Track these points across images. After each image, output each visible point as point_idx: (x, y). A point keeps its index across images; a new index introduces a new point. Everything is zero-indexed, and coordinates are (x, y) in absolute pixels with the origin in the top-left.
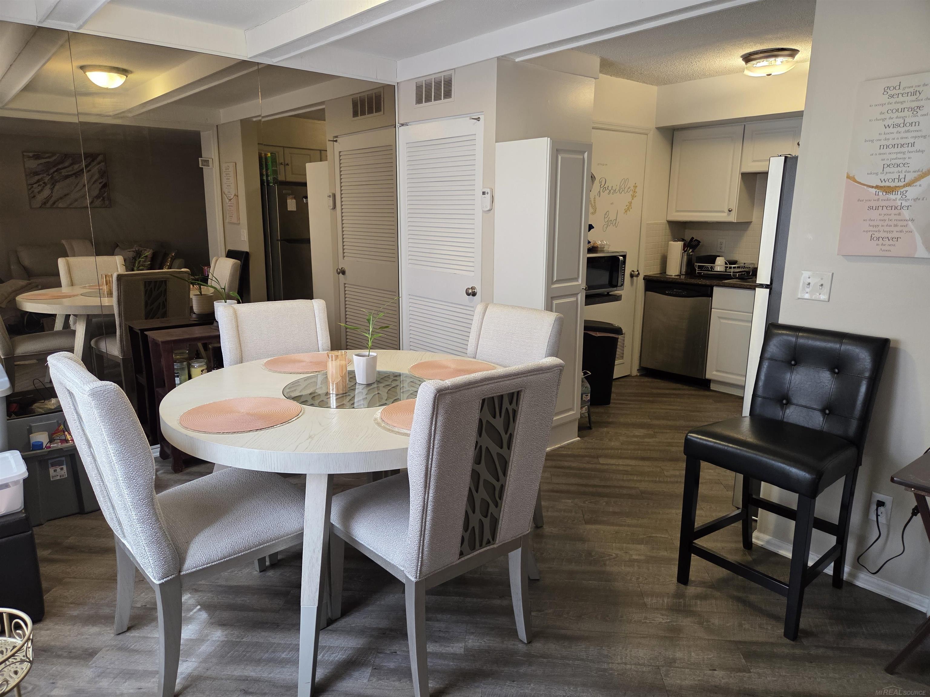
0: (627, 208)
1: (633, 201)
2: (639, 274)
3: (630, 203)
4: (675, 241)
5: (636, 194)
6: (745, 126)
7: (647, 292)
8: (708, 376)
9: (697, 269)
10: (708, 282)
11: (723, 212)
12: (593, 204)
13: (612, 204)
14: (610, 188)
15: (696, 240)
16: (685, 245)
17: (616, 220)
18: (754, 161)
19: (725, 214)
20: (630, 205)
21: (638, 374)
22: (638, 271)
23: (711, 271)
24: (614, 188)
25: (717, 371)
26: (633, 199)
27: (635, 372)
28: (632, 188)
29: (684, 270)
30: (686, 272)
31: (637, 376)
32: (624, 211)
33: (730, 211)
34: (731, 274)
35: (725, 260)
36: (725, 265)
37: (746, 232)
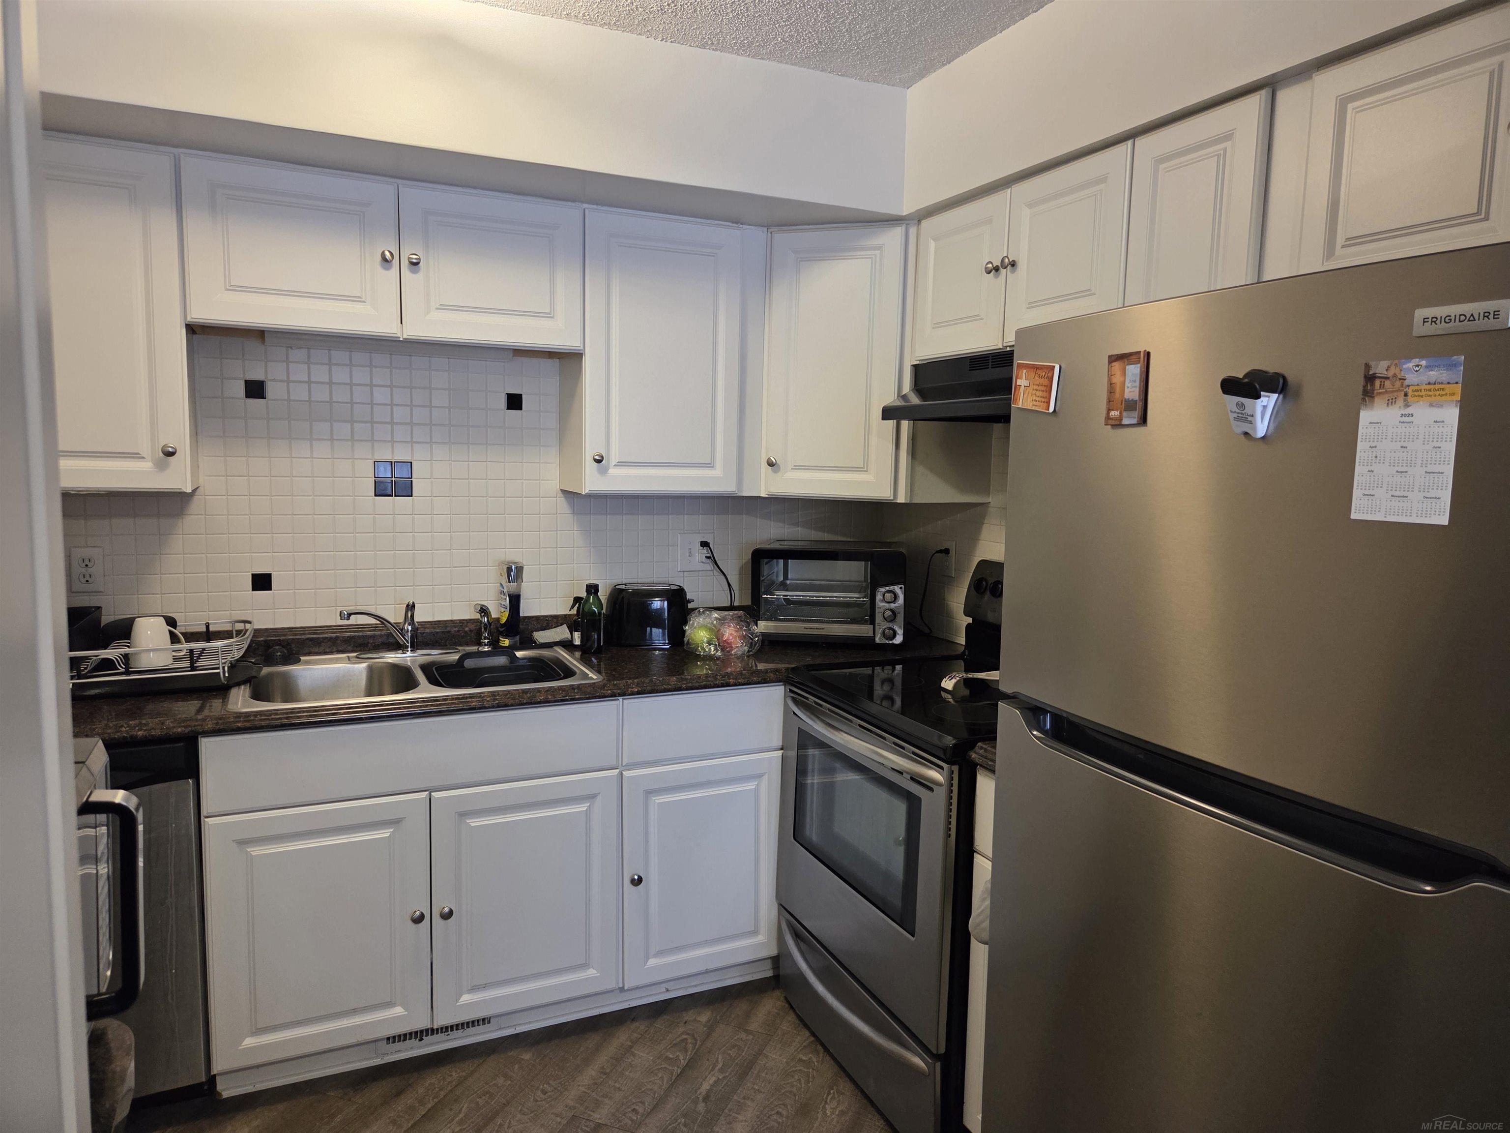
6: (177, 157)
10: (174, 727)
18: (233, 289)
19: (151, 466)
25: (259, 1031)
33: (169, 455)
34: (219, 673)
35: (168, 625)
36: (173, 642)
37: (181, 521)
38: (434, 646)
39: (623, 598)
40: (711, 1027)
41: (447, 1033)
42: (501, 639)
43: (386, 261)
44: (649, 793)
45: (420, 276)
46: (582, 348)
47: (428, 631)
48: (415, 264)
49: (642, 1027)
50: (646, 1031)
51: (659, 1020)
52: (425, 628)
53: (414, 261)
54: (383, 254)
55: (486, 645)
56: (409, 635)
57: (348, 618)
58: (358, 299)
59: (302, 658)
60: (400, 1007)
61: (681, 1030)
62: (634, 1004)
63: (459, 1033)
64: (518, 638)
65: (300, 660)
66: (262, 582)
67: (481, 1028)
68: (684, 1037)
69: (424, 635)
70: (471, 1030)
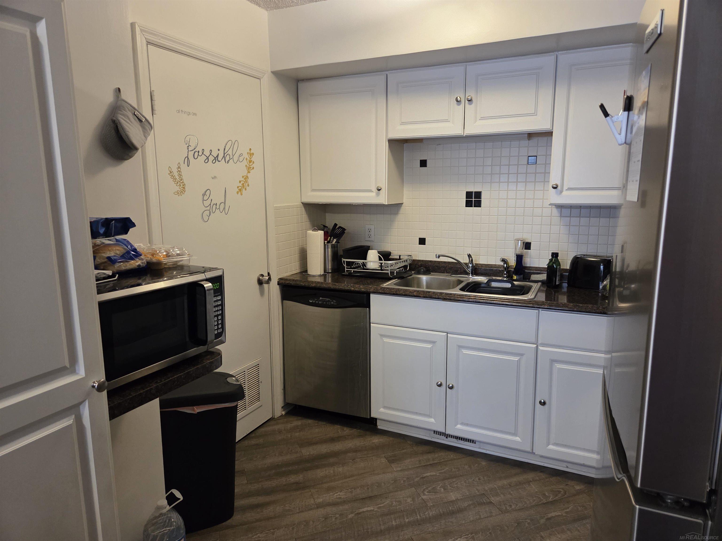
0: (240, 185)
1: (249, 175)
2: (270, 279)
3: (246, 178)
4: (314, 230)
5: (254, 165)
6: (387, 75)
7: (284, 301)
8: (373, 415)
9: (345, 265)
10: (362, 288)
11: (370, 191)
12: (177, 177)
13: (214, 178)
14: (207, 153)
15: (340, 227)
16: (326, 235)
17: (225, 204)
18: (403, 123)
19: (374, 194)
20: (246, 181)
21: (283, 413)
22: (269, 274)
23: (364, 269)
24: (215, 154)
25: (385, 407)
26: (249, 172)
27: (279, 412)
28: (246, 156)
29: (329, 266)
30: (332, 269)
31: (282, 416)
32: (237, 190)
33: (379, 190)
34: (388, 273)
35: (378, 253)
36: (379, 260)
37: (397, 216)
38: (486, 275)
39: (578, 261)
40: (579, 493)
41: (457, 440)
42: (514, 276)
43: (458, 102)
44: (553, 361)
45: (473, 105)
46: (551, 129)
47: (483, 268)
48: (470, 101)
49: (543, 476)
50: (544, 479)
51: (554, 477)
52: (482, 267)
53: (470, 99)
54: (457, 98)
55: (505, 277)
56: (471, 268)
57: (439, 257)
58: (447, 121)
59: (431, 273)
60: (433, 419)
61: (561, 487)
62: (546, 465)
63: (462, 442)
64: (522, 276)
65: (430, 274)
66: (422, 241)
67: (471, 444)
68: (561, 490)
69: (481, 270)
70: (467, 443)
